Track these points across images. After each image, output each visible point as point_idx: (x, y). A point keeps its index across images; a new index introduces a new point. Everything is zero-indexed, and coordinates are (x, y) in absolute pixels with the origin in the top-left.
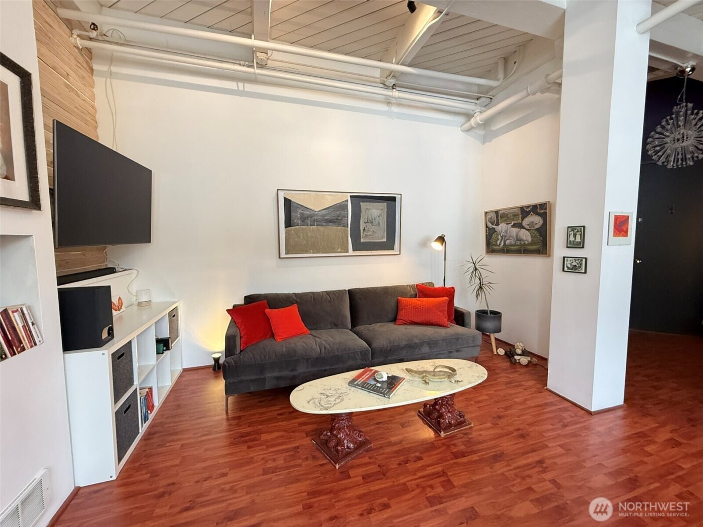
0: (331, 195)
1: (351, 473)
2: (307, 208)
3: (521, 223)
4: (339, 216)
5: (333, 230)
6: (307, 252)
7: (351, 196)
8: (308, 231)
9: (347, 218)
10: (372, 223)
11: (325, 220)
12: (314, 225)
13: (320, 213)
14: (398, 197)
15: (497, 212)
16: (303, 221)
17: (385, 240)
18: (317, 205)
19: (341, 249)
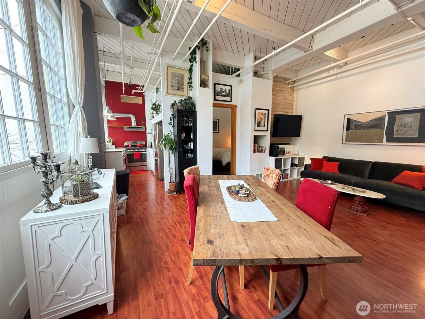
2: (359, 121)
7: (388, 113)
8: (358, 132)
9: (384, 125)
10: (405, 126)
11: (369, 126)
12: (362, 129)
13: (366, 123)
16: (355, 128)
17: (416, 136)
19: (378, 141)
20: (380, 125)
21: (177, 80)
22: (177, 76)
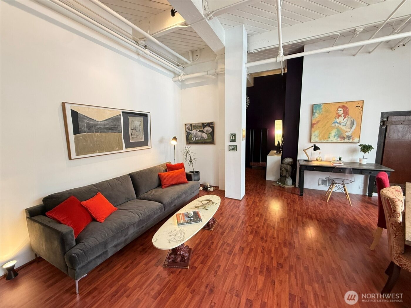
0: (110, 110)
1: (195, 265)
2: (91, 119)
3: (203, 130)
4: (116, 126)
5: (112, 135)
6: (94, 152)
7: (122, 112)
8: (94, 137)
9: (120, 127)
10: (136, 130)
11: (106, 128)
12: (98, 132)
13: (102, 123)
14: (148, 114)
15: (191, 125)
16: (89, 129)
17: (143, 140)
18: (100, 117)
19: (118, 148)
20: (117, 128)
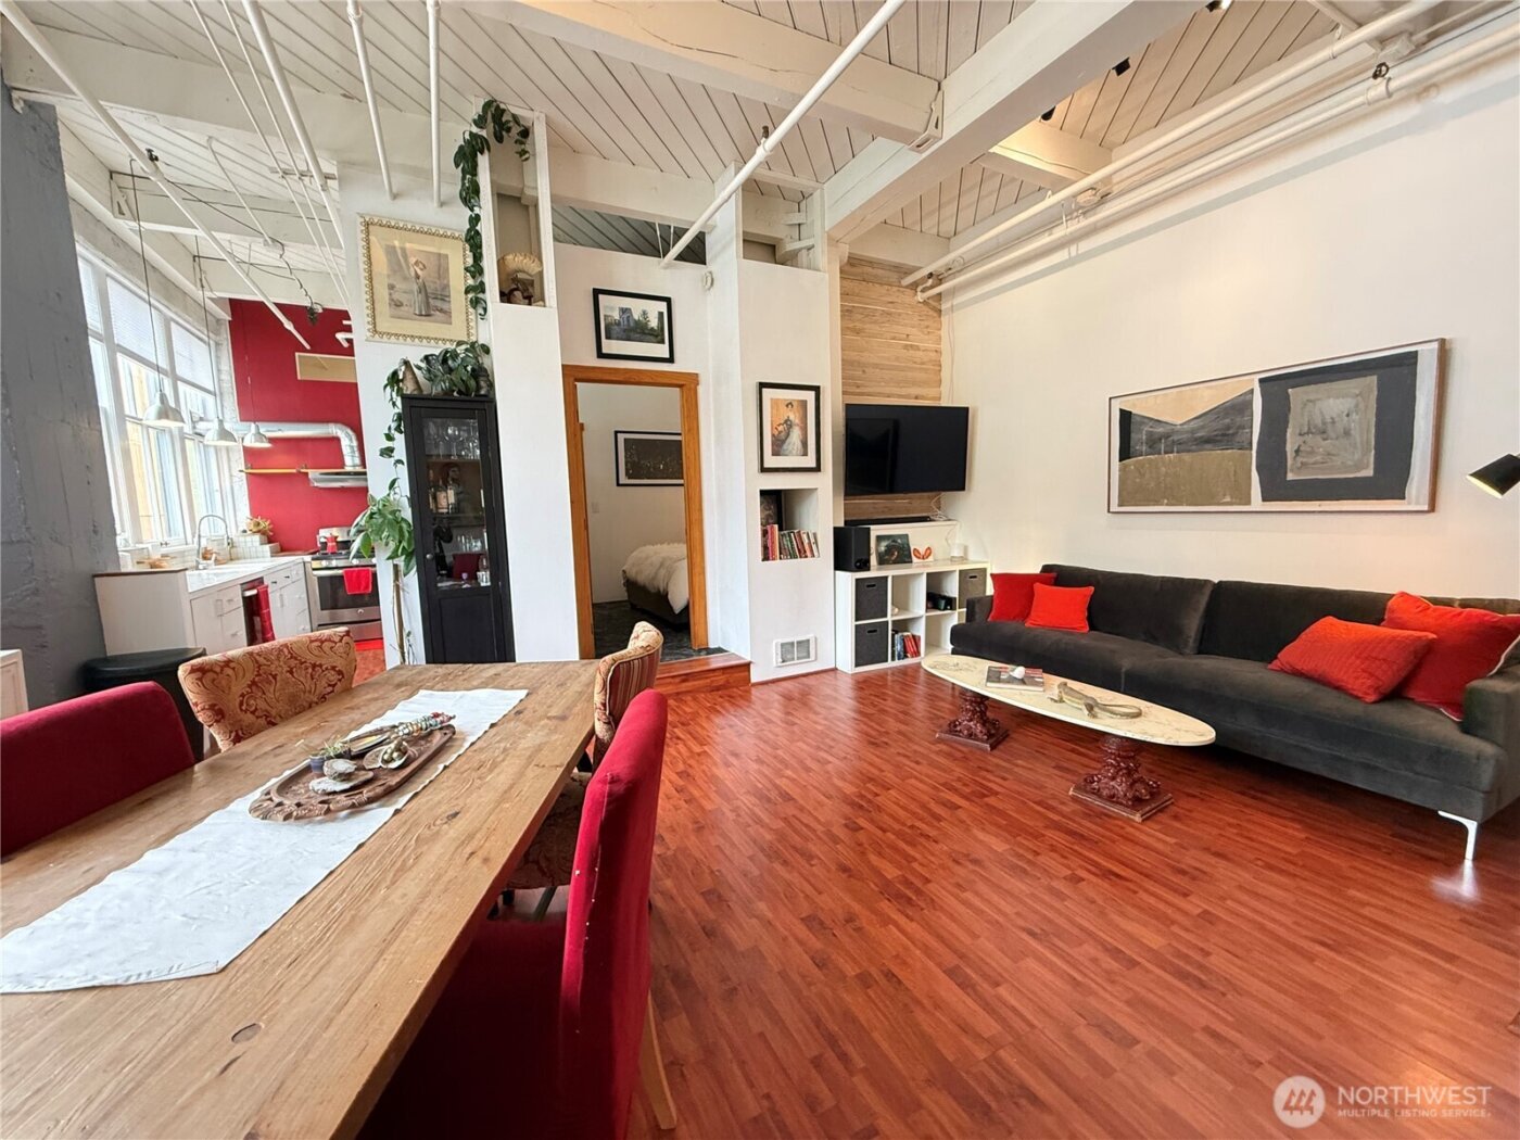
0: (1210, 388)
2: (1159, 421)
4: (1229, 428)
5: (1213, 457)
6: (1157, 503)
7: (1262, 380)
8: (1160, 464)
9: (1249, 430)
10: (1325, 432)
11: (1196, 439)
12: (1172, 452)
13: (1184, 426)
14: (1427, 349)
16: (1150, 447)
17: (1369, 472)
18: (1177, 413)
19: (1232, 498)
20: (1233, 434)
21: (418, 277)
22: (417, 263)
